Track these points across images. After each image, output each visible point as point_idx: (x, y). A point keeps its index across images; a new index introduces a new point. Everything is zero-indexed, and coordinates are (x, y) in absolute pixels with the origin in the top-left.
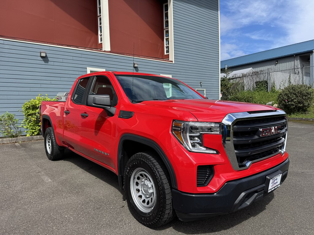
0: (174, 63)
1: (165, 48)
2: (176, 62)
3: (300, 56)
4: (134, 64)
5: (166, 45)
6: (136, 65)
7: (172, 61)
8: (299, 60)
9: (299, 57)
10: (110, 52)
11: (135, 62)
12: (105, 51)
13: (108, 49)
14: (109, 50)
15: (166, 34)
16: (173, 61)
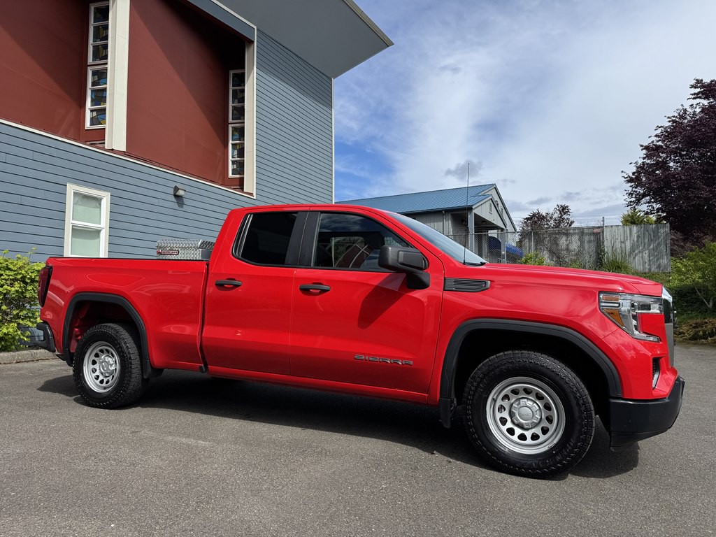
0: (255, 198)
1: (230, 163)
2: (260, 198)
3: (452, 215)
4: (176, 189)
5: (233, 157)
6: (181, 193)
7: (252, 194)
8: (450, 222)
9: (450, 217)
10: (124, 154)
11: (179, 186)
12: (112, 150)
13: (122, 146)
14: (124, 149)
15: (233, 135)
16: (255, 194)
